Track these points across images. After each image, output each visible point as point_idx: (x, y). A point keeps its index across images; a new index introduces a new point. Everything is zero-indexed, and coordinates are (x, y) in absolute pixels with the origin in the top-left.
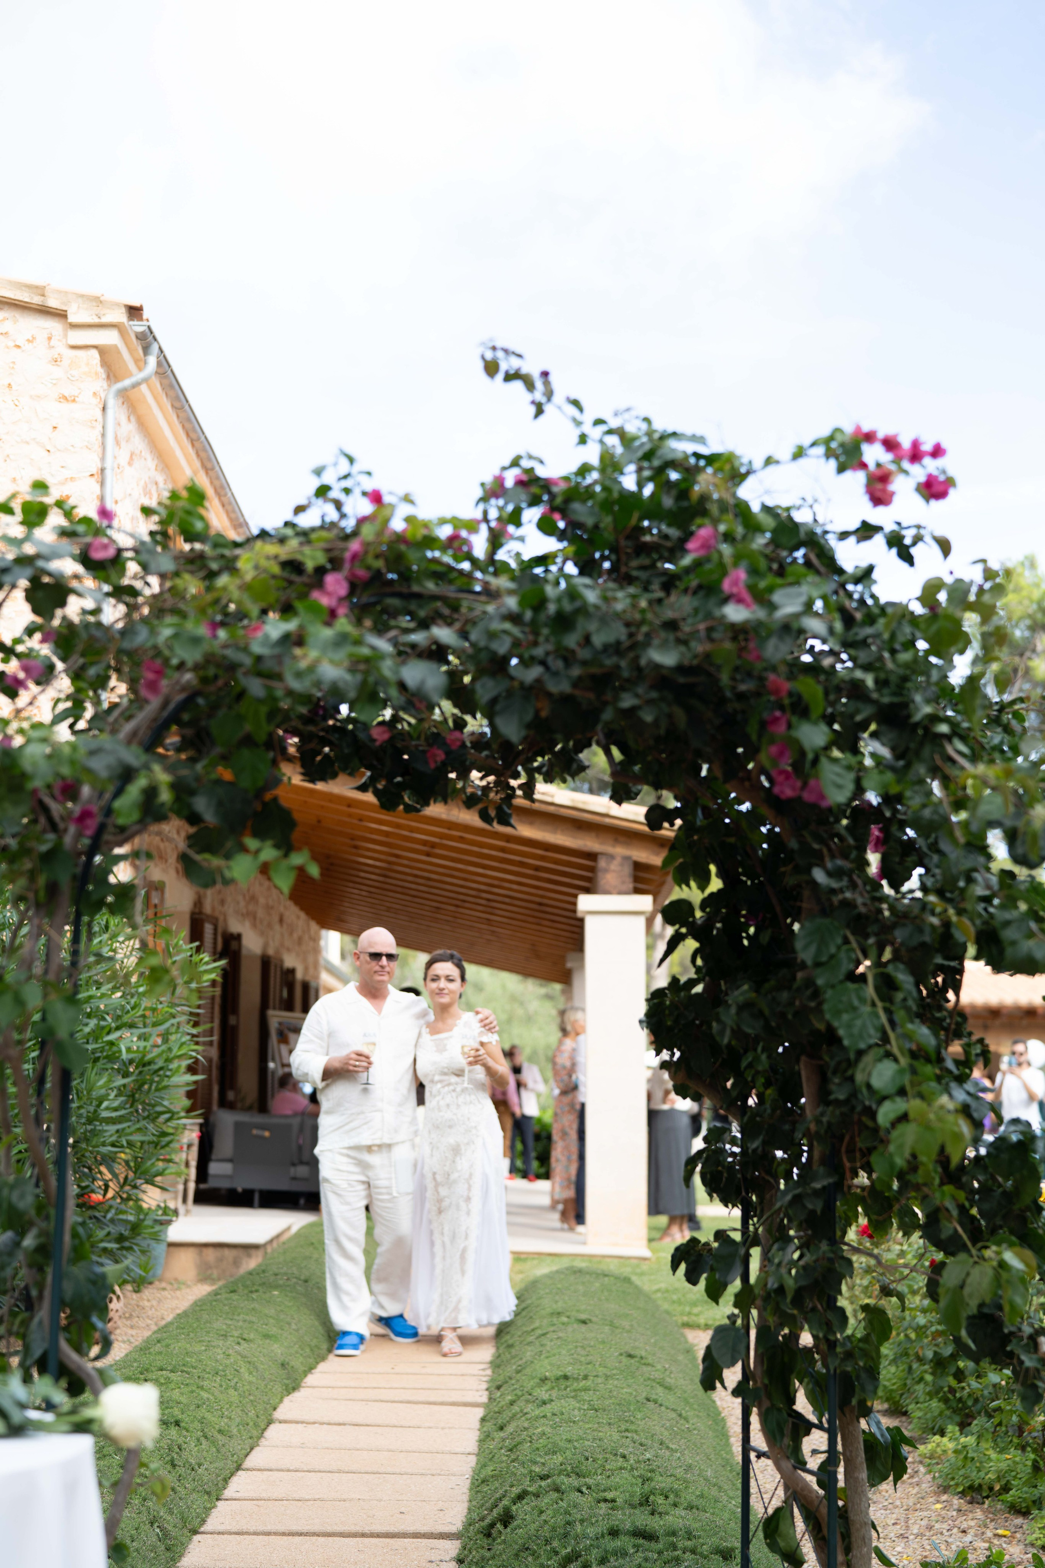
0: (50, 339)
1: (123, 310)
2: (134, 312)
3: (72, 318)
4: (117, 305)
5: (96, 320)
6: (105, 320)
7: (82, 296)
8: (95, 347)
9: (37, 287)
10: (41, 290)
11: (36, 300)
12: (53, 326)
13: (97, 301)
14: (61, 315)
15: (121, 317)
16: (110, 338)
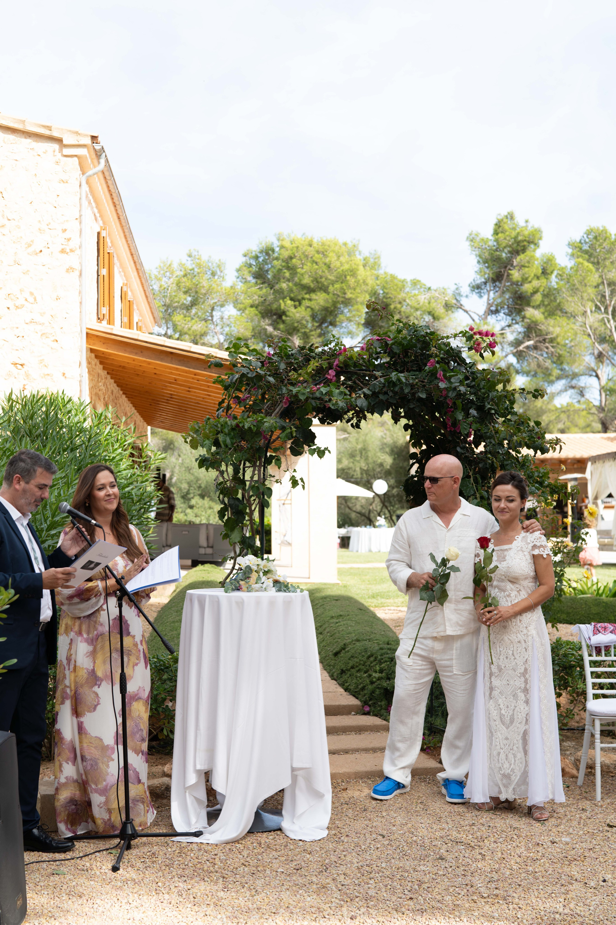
0: (54, 151)
1: (90, 138)
2: (94, 138)
3: (65, 142)
4: (87, 135)
5: (77, 143)
6: (82, 142)
7: (70, 131)
8: (76, 156)
9: (48, 127)
10: (49, 128)
11: (47, 132)
12: (56, 146)
13: (77, 133)
14: (59, 141)
15: (88, 141)
16: (83, 152)
